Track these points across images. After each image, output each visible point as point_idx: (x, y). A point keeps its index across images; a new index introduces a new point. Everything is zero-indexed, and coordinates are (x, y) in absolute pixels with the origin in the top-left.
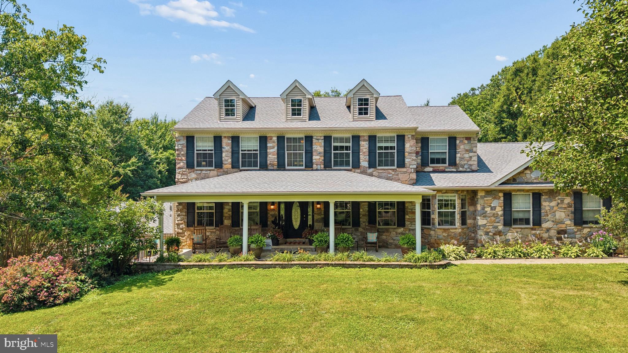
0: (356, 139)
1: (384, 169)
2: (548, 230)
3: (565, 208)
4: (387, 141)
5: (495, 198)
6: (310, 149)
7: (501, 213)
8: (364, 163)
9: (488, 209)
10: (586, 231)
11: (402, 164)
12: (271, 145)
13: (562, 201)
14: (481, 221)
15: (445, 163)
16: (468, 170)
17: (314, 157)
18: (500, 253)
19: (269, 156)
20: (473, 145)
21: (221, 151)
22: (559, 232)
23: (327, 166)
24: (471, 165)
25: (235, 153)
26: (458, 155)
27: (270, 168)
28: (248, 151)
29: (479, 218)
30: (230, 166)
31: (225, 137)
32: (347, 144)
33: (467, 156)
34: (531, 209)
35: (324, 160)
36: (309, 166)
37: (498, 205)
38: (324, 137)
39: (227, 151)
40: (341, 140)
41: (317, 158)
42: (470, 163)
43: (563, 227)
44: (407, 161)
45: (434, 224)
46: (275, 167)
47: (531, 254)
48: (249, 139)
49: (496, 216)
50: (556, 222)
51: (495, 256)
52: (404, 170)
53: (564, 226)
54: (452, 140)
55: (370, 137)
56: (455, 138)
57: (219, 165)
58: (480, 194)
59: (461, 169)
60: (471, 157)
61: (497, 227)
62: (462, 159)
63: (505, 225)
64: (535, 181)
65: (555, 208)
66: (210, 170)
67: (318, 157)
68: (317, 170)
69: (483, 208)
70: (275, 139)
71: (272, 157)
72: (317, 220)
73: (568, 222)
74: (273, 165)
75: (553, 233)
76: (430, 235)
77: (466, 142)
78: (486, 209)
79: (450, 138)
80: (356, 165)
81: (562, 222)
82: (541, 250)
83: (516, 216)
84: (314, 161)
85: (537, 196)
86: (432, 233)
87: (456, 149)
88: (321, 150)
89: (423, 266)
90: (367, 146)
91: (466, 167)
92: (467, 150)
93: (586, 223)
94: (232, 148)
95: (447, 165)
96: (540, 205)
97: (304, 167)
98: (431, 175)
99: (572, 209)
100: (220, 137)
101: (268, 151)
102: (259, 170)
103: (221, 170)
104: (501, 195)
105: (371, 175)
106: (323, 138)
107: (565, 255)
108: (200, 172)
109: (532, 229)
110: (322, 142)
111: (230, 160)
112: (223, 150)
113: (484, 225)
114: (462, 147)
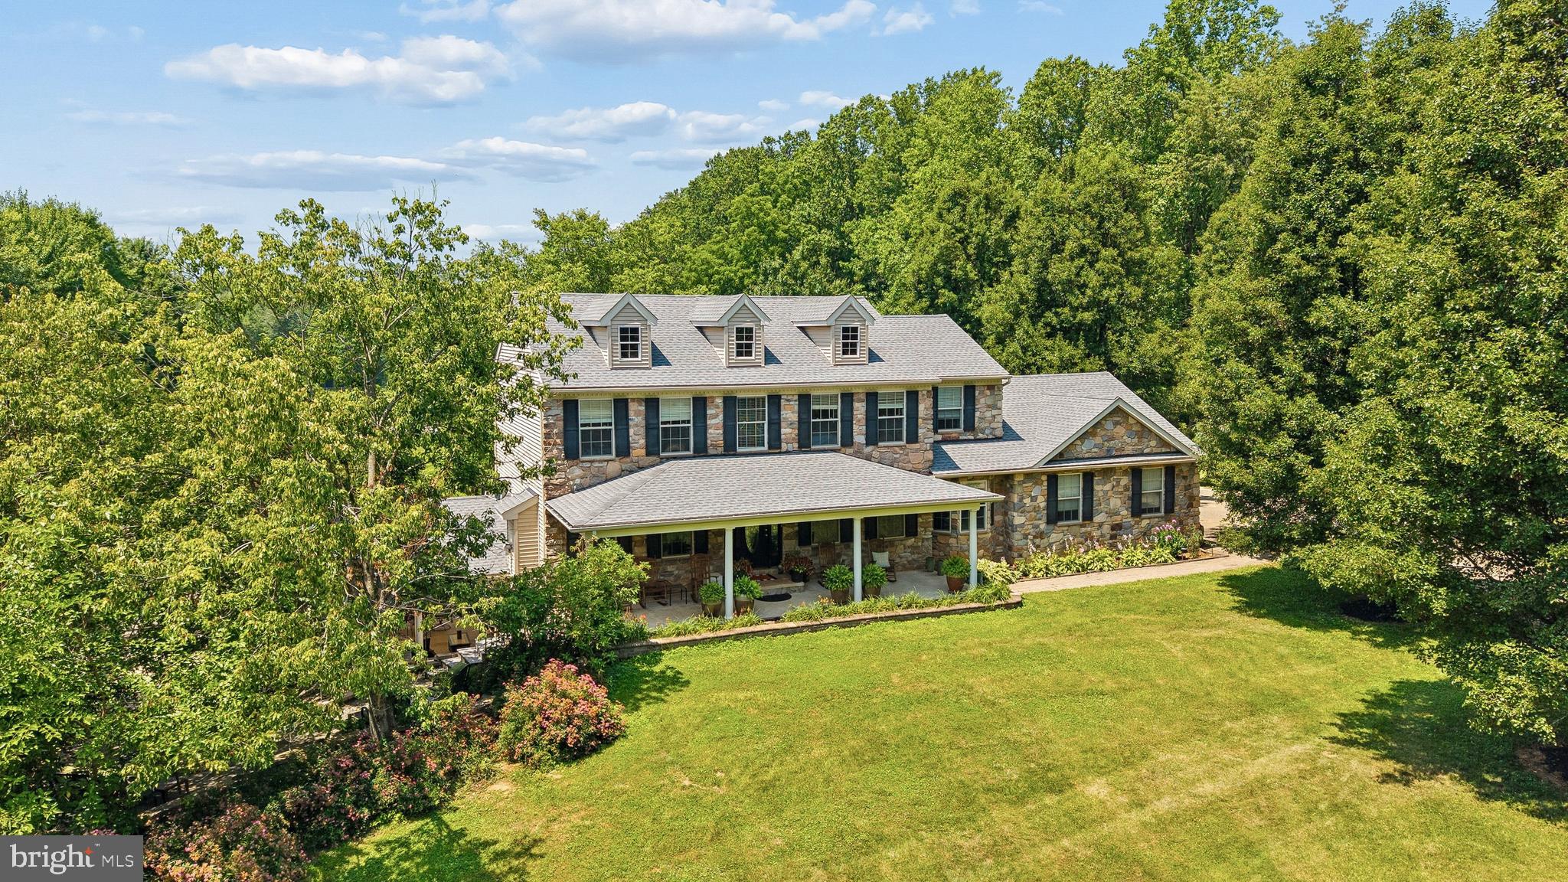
0: (848, 398)
1: (888, 447)
2: (1101, 525)
3: (1121, 493)
4: (892, 400)
5: (1036, 484)
6: (776, 417)
7: (1043, 505)
8: (859, 438)
9: (1027, 501)
10: (1144, 523)
11: (913, 438)
12: (713, 412)
13: (1118, 482)
14: (1018, 519)
15: (958, 427)
16: (991, 437)
17: (783, 431)
18: (1053, 568)
19: (710, 431)
20: (998, 398)
21: (628, 424)
22: (1113, 528)
23: (804, 445)
24: (994, 429)
25: (651, 427)
26: (977, 414)
27: (711, 451)
28: (674, 422)
29: (1015, 514)
30: (643, 451)
31: (633, 400)
32: (834, 407)
33: (988, 414)
34: (1081, 497)
35: (799, 435)
36: (775, 446)
37: (1040, 492)
38: (799, 396)
39: (637, 426)
40: (825, 399)
41: (788, 432)
42: (994, 425)
43: (1117, 519)
44: (921, 431)
45: (955, 528)
46: (720, 450)
47: (1088, 565)
48: (675, 402)
49: (1036, 509)
50: (1111, 514)
51: (1048, 573)
52: (917, 446)
53: (1119, 518)
54: (969, 390)
55: (868, 395)
56: (973, 387)
57: (624, 451)
58: (1017, 479)
59: (981, 436)
60: (994, 417)
61: (1037, 527)
62: (982, 419)
63: (1048, 522)
64: (1087, 455)
65: (1110, 493)
66: (608, 461)
67: (788, 430)
68: (787, 452)
69: (1021, 499)
70: (719, 401)
71: (715, 432)
72: (787, 535)
73: (1124, 512)
74: (715, 447)
75: (1106, 529)
76: (948, 545)
77: (988, 392)
78: (1025, 501)
79: (966, 387)
80: (848, 442)
81: (1117, 514)
82: (1101, 559)
83: (1061, 508)
84: (783, 437)
85: (1088, 477)
86: (952, 541)
87: (974, 405)
88: (794, 417)
89: (998, 606)
90: (864, 409)
91: (987, 431)
92: (989, 406)
93: (1144, 511)
94: (647, 419)
95: (961, 430)
96: (1092, 489)
97: (765, 448)
98: (944, 447)
99: (1130, 493)
100: (626, 401)
101: (709, 422)
102: (694, 457)
103: (628, 460)
104: (1044, 478)
105: (869, 458)
106: (796, 397)
107: (1129, 564)
108: (588, 465)
109: (1082, 526)
110: (795, 405)
111: (643, 441)
112: (630, 423)
113: (1022, 525)
114: (982, 401)
